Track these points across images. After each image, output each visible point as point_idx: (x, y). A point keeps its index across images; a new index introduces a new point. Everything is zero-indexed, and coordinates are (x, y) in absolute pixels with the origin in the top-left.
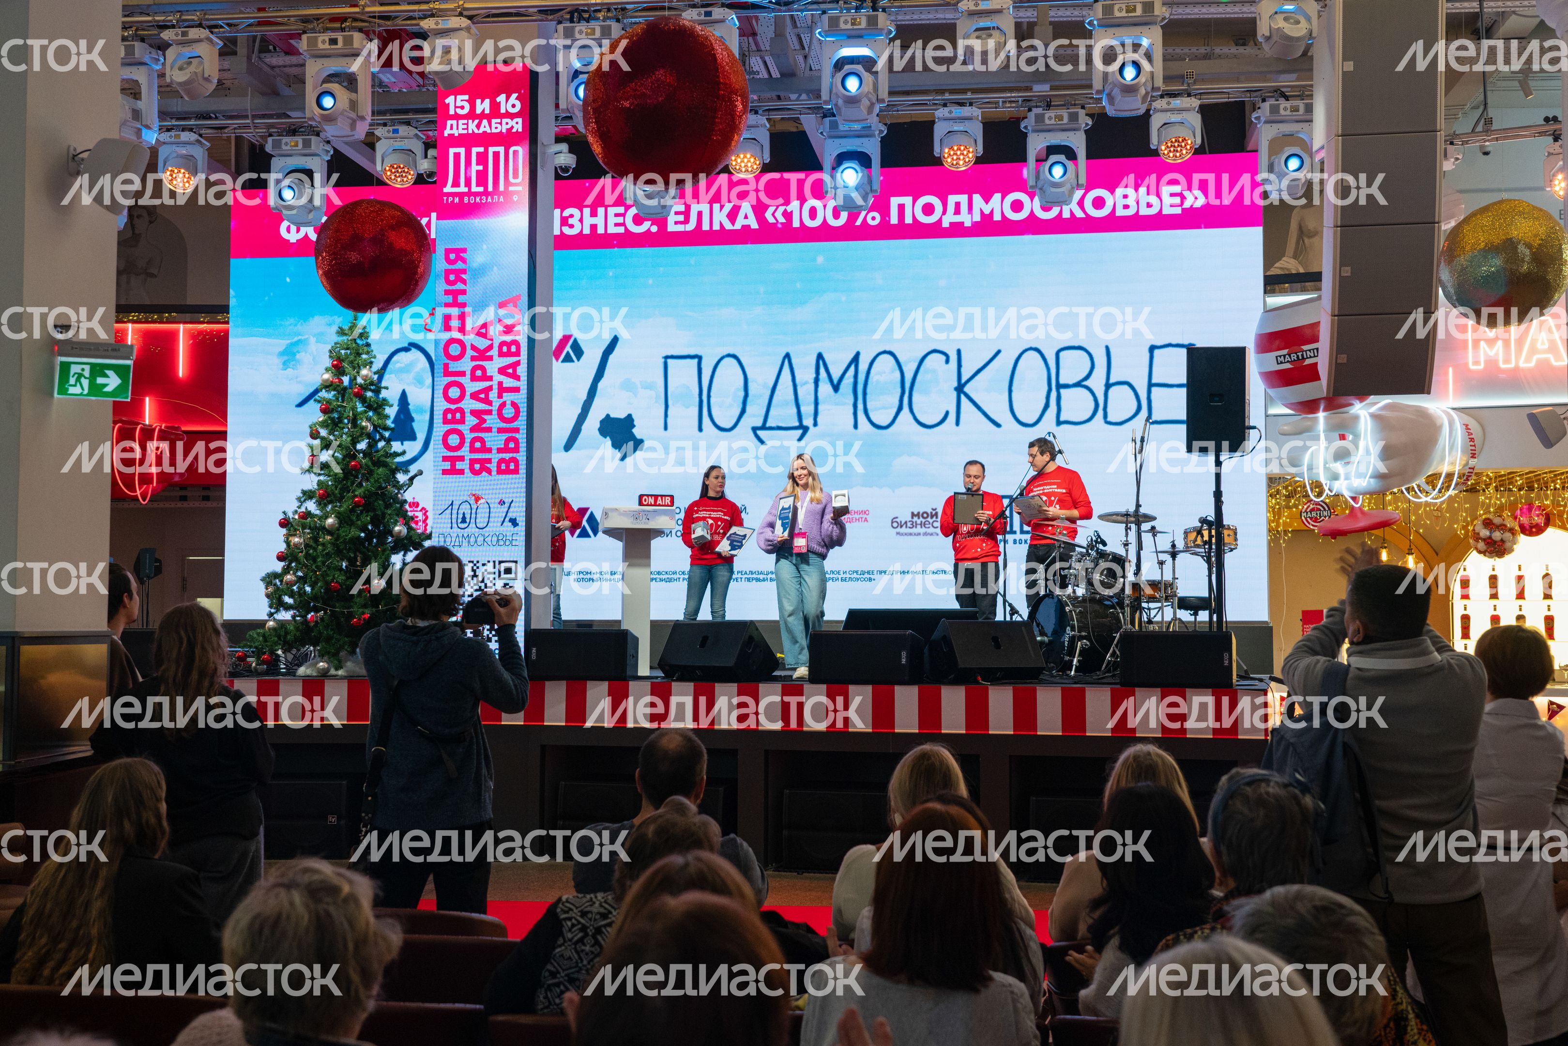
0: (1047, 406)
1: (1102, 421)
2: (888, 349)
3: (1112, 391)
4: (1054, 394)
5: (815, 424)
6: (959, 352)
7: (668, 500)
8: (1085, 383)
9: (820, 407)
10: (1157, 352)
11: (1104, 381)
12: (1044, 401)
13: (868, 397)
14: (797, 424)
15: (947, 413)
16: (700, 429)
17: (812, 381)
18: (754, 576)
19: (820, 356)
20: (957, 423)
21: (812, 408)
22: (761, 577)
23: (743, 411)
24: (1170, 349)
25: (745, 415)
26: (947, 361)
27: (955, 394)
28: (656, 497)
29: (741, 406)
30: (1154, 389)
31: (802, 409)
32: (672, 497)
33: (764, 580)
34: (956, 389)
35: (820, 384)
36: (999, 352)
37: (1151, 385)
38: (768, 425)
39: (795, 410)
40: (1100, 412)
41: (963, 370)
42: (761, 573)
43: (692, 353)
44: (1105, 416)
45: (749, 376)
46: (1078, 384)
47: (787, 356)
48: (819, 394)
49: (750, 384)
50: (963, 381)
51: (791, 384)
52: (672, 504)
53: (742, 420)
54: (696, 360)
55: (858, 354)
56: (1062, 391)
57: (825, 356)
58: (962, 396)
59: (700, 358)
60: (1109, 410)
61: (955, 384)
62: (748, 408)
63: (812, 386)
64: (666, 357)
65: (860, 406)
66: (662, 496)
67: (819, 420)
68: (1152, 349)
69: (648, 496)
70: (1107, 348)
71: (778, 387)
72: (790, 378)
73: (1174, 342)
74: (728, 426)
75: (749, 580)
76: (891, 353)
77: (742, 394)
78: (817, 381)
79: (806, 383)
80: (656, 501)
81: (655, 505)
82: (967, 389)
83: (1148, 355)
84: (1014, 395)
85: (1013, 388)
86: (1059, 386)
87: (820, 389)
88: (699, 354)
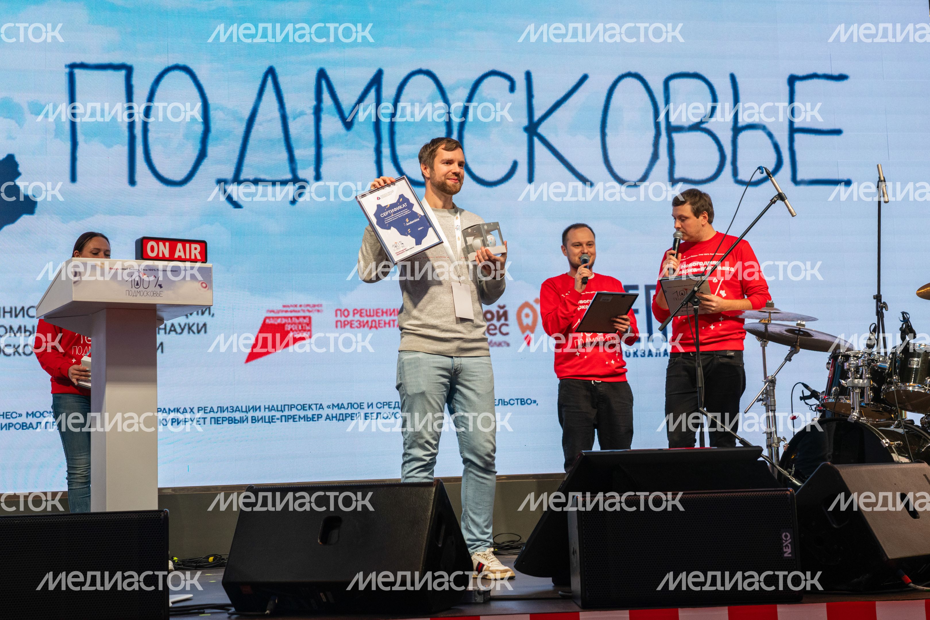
0: (655, 156)
1: (731, 179)
2: (424, 67)
3: (743, 136)
4: (664, 140)
5: (318, 177)
6: (528, 75)
7: (196, 251)
8: (704, 126)
9: (325, 151)
10: (798, 85)
11: (731, 124)
12: (650, 150)
13: (397, 137)
14: (289, 176)
15: (515, 164)
16: (132, 182)
17: (310, 111)
18: (226, 414)
19: (322, 75)
20: (531, 180)
21: (312, 151)
22: (237, 415)
23: (202, 155)
24: (815, 81)
25: (206, 162)
26: (512, 89)
27: (525, 136)
28: (173, 242)
29: (198, 146)
30: (798, 136)
31: (298, 153)
32: (203, 244)
33: (242, 421)
34: (526, 129)
35: (324, 116)
36: (585, 78)
37: (793, 130)
38: (242, 177)
39: (285, 155)
40: (728, 168)
41: (535, 101)
42: (238, 409)
43: (117, 60)
44: (735, 173)
45: (211, 101)
46: (696, 127)
47: (271, 72)
48: (324, 132)
49: (213, 114)
50: (536, 118)
51: (277, 114)
52: (204, 260)
53: (201, 168)
54: (123, 73)
55: (379, 75)
56: (676, 136)
57: (330, 73)
58: (536, 140)
59: (129, 70)
60: (739, 164)
61: (525, 122)
62: (211, 150)
63: (311, 119)
64: (73, 66)
65: (386, 151)
66: (184, 242)
67: (324, 170)
68: (792, 80)
69: (157, 240)
70: (733, 77)
71: (259, 118)
72: (275, 105)
73: (820, 72)
74: (179, 177)
75: (217, 421)
76: (429, 74)
77: (199, 128)
78: (318, 111)
79: (301, 114)
80: (172, 251)
81: (171, 259)
82: (541, 130)
83: (786, 89)
84: (608, 139)
85: (608, 131)
86: (671, 129)
87: (324, 124)
88: (129, 63)
